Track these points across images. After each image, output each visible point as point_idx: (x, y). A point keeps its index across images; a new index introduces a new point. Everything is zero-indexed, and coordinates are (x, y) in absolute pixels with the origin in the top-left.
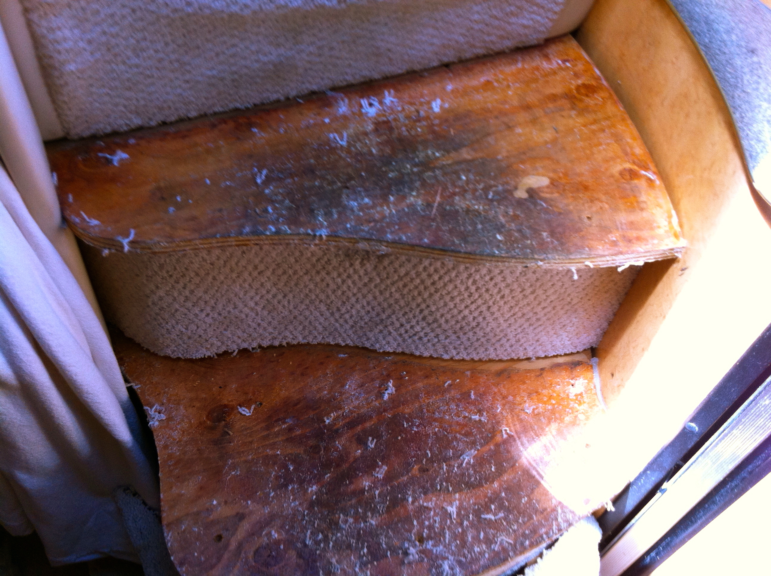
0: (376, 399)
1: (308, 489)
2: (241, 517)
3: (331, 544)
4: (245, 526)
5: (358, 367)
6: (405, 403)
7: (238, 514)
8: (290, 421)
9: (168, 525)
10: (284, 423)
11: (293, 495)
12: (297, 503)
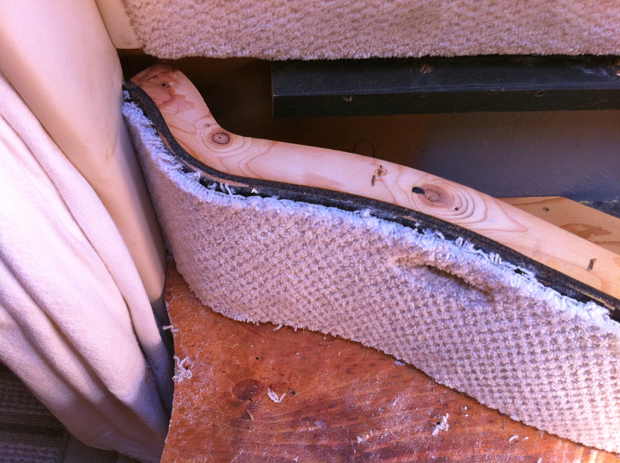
0: (423, 431)
5: (413, 383)
6: (456, 446)
8: (319, 425)
10: (312, 425)
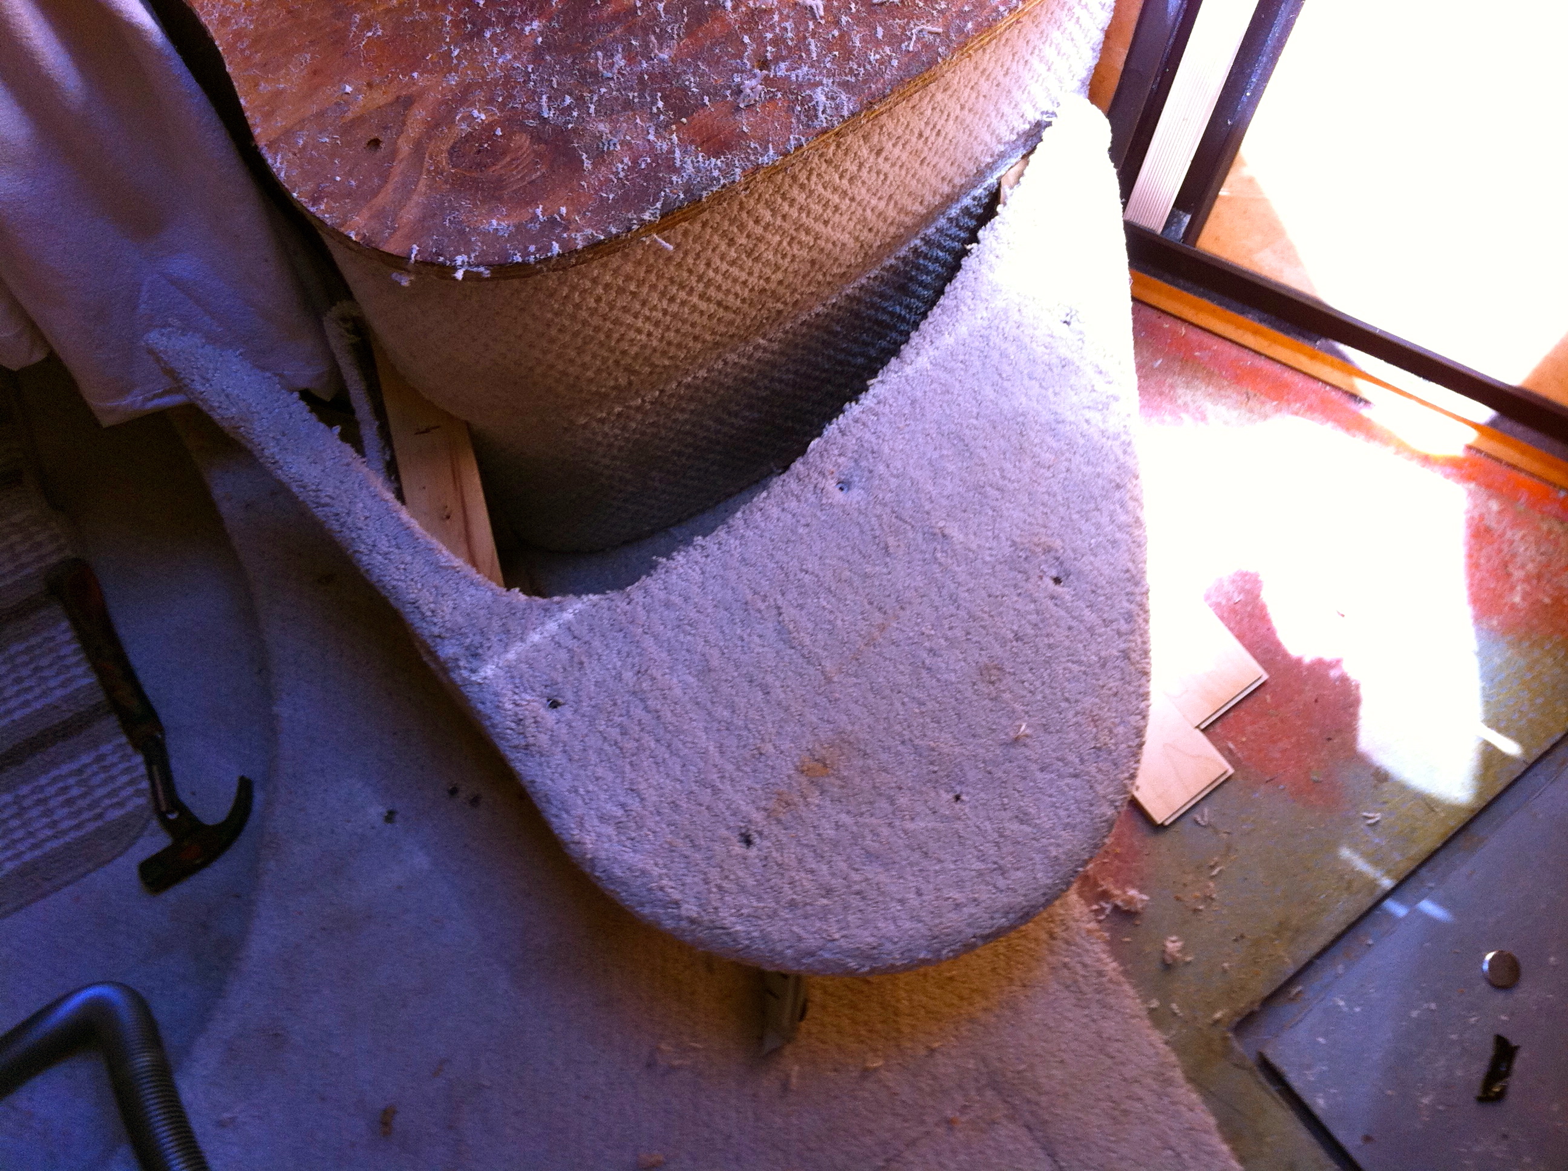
1: (523, 29)
2: (407, 102)
3: (593, 107)
4: (419, 114)
7: (398, 98)
9: (270, 145)
11: (497, 46)
12: (509, 57)
